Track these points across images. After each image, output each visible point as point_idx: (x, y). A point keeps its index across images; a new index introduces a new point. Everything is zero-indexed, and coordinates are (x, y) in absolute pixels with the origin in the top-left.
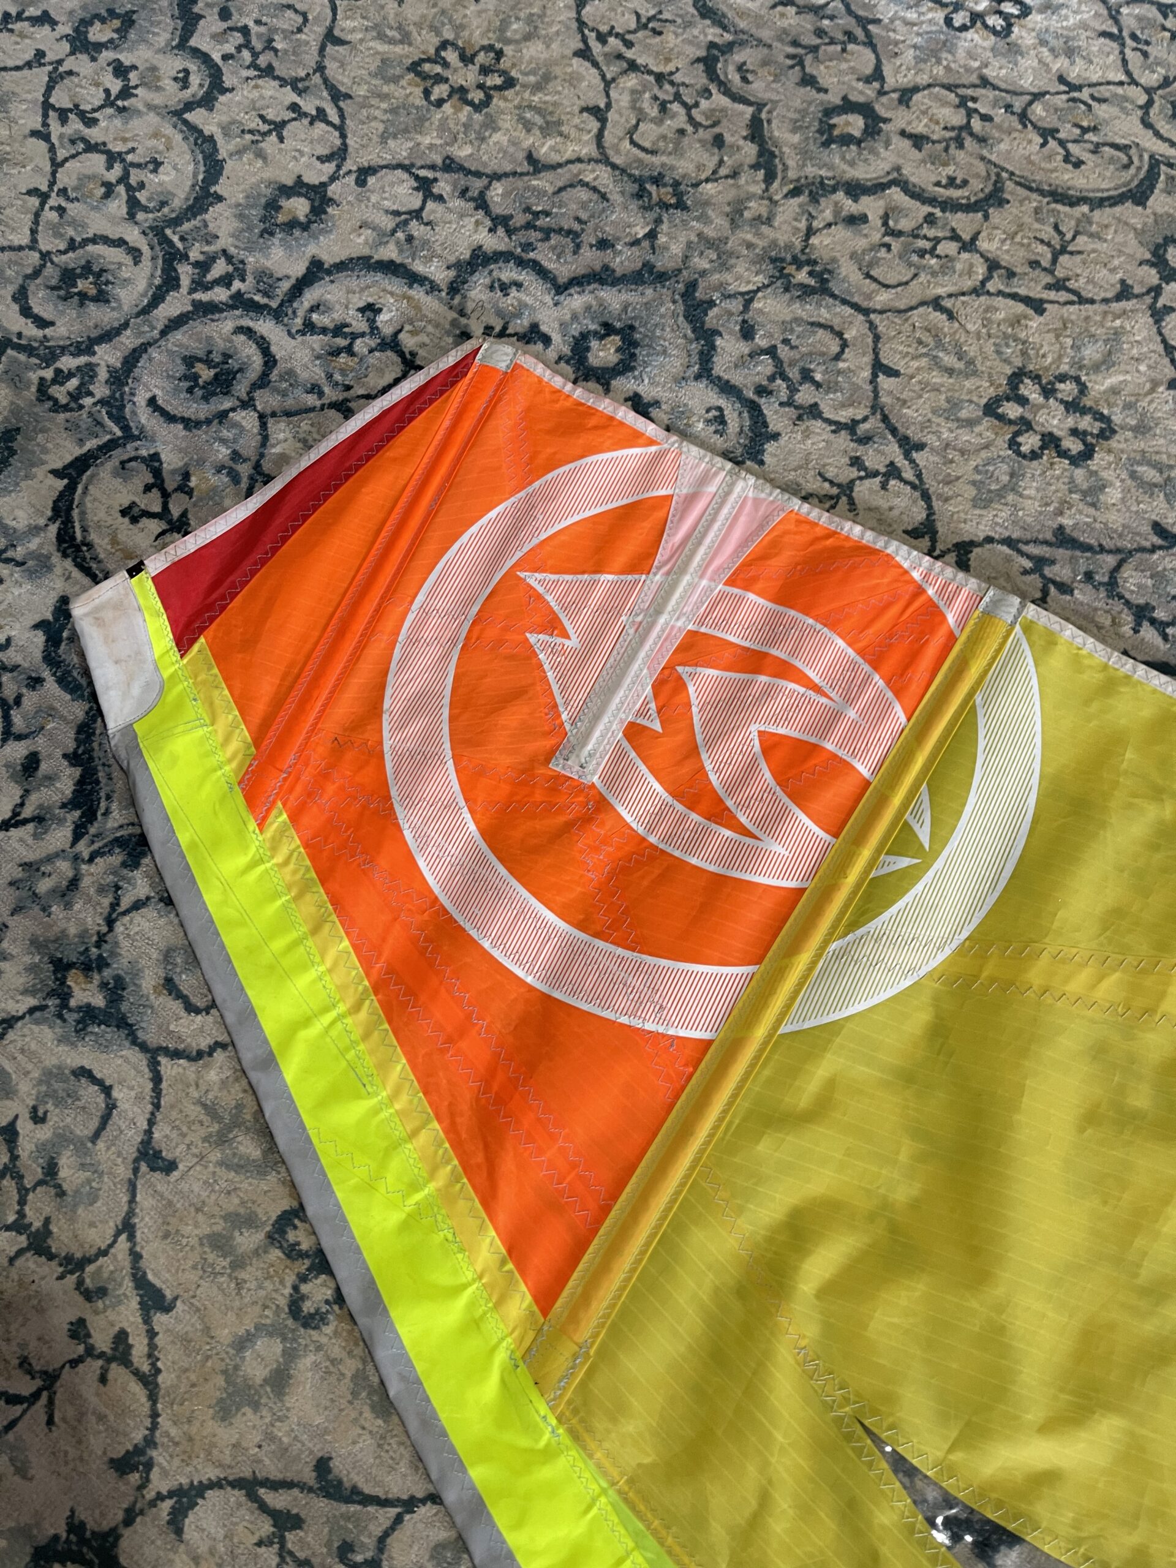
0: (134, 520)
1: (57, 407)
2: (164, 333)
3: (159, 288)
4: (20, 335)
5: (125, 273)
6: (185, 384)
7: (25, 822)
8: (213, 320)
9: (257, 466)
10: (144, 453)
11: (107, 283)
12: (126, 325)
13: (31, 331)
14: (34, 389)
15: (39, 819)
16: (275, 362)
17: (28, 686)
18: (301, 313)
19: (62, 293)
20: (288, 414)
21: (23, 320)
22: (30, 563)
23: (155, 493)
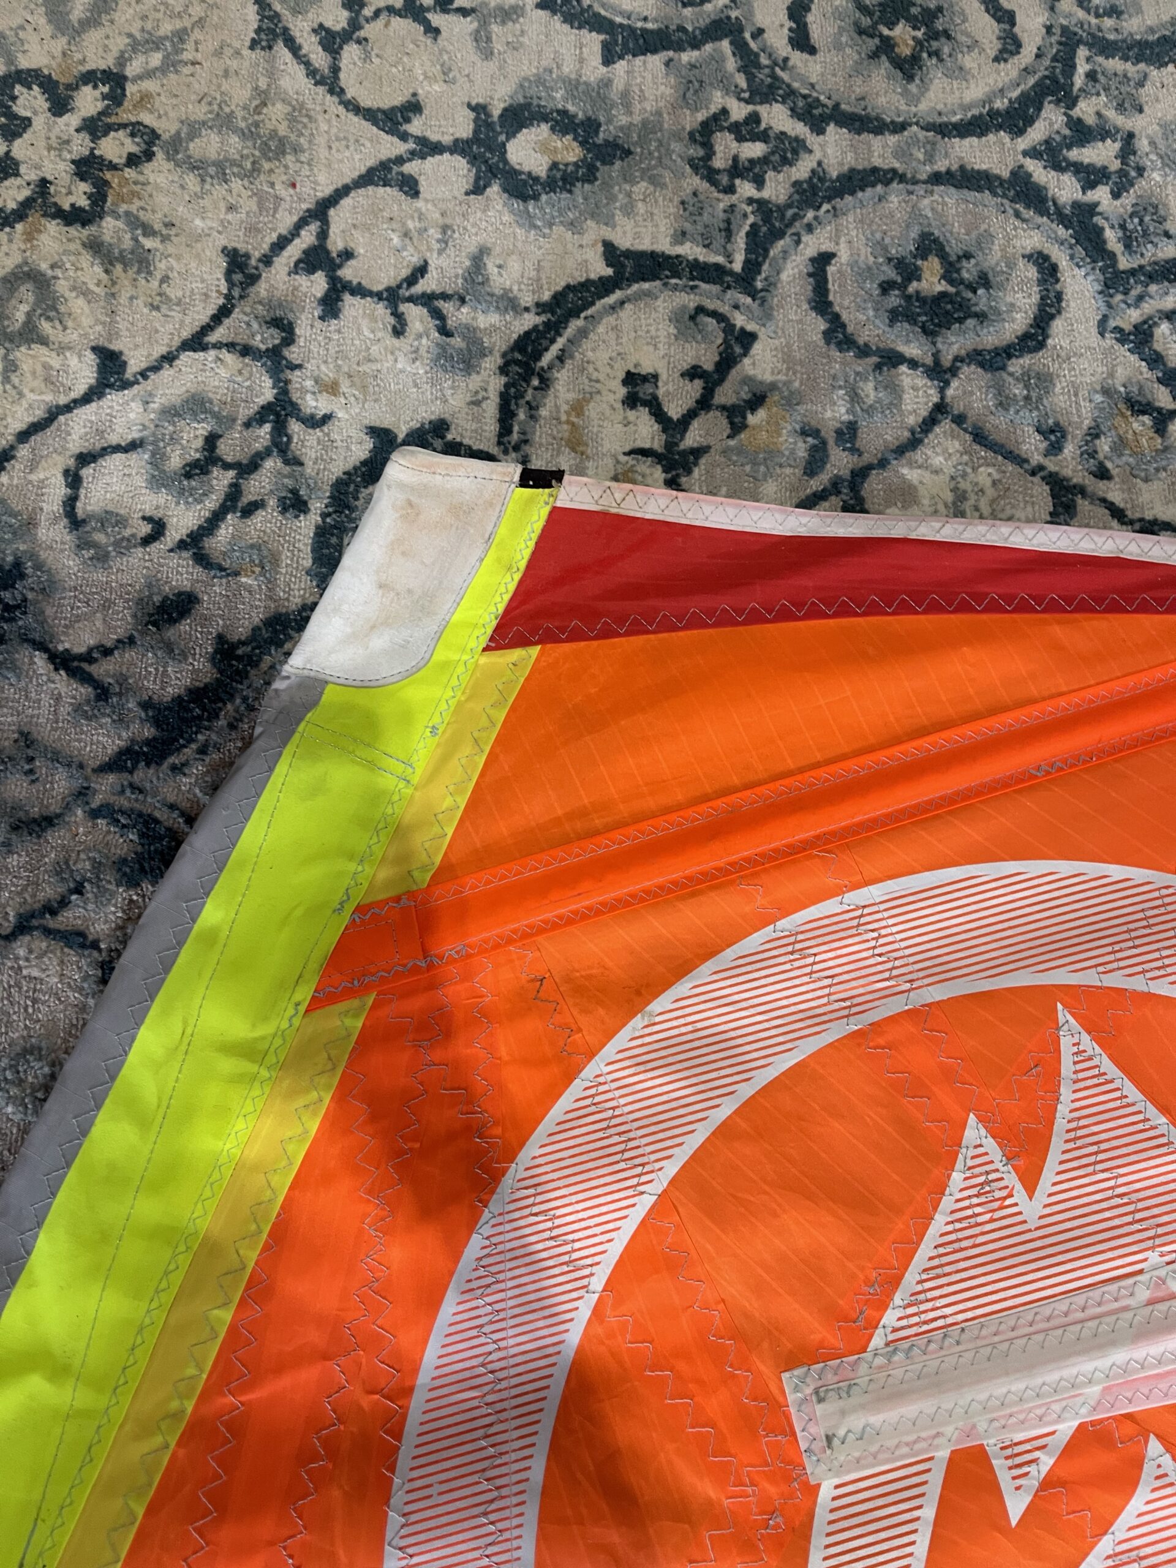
0: (631, 401)
1: (703, 167)
2: (937, 179)
3: (993, 114)
4: (759, 33)
5: (969, 61)
6: (891, 274)
7: (86, 678)
8: (1017, 215)
9: (860, 474)
10: (739, 320)
11: (936, 54)
12: (899, 128)
13: (778, 40)
14: (701, 116)
15: (103, 693)
16: (1041, 345)
17: (282, 500)
18: (1149, 307)
19: (866, 21)
20: (979, 437)
21: (783, 16)
22: (457, 342)
23: (695, 388)
